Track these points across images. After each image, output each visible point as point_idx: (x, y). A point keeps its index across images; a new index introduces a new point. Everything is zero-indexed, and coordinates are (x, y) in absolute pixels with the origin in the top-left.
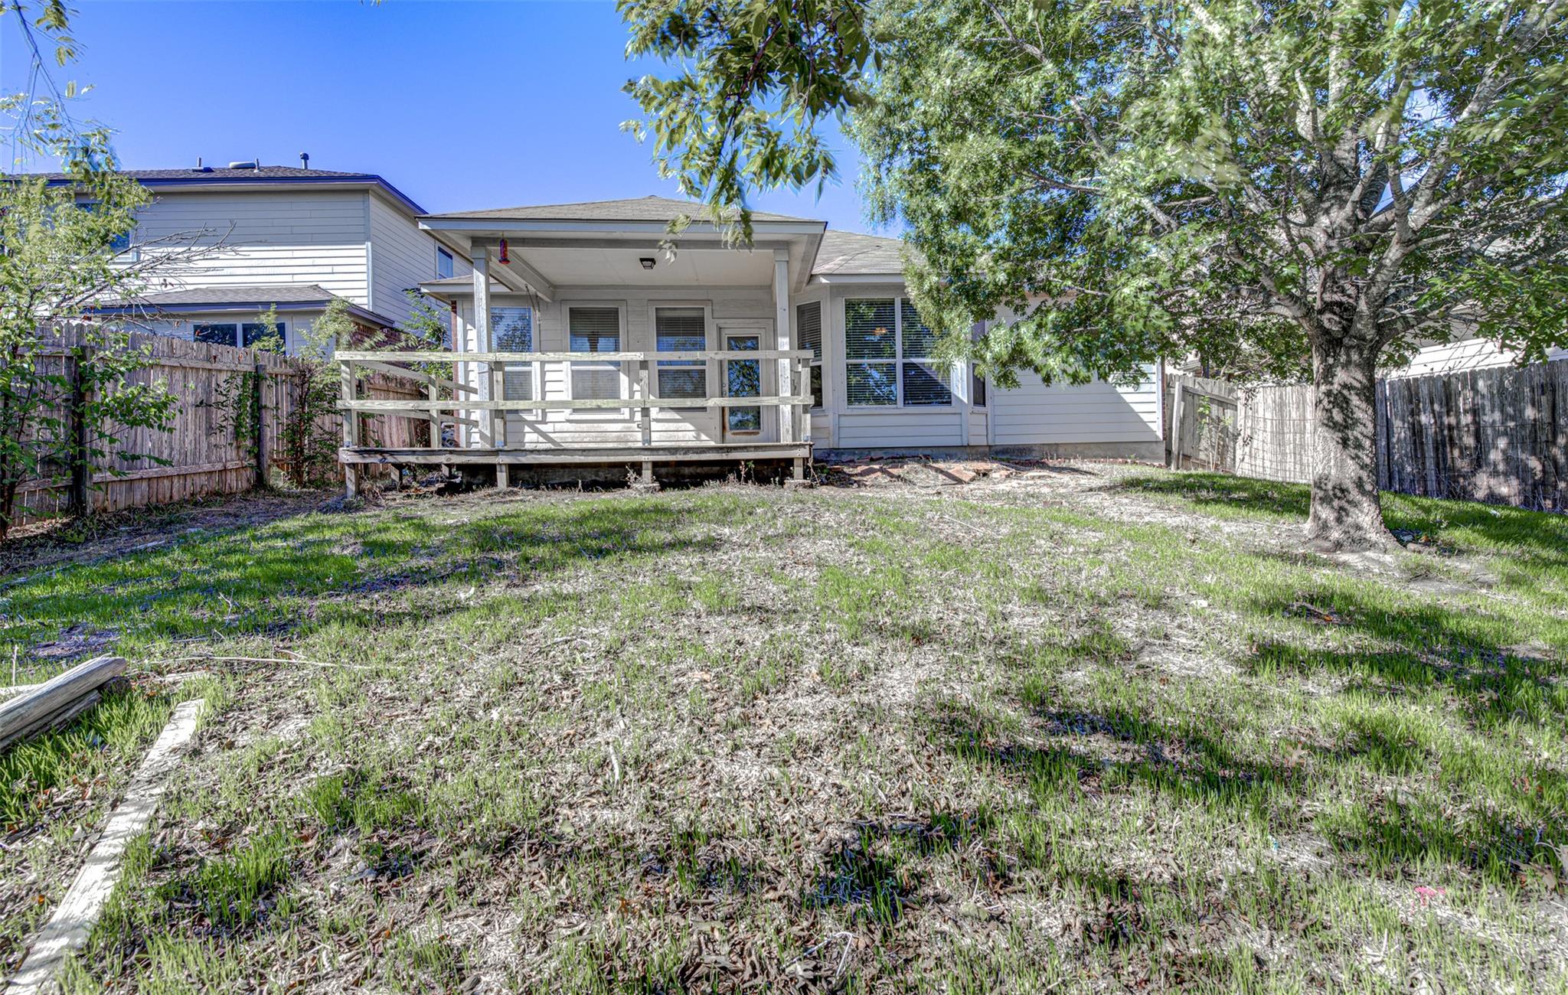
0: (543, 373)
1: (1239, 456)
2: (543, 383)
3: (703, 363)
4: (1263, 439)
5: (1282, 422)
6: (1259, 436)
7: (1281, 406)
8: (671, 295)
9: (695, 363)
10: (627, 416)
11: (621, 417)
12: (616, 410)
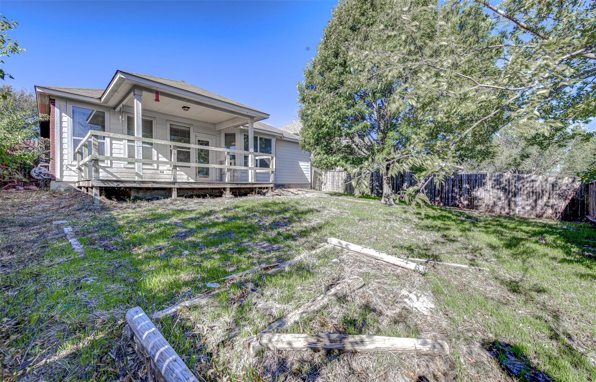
0: (111, 144)
1: (323, 187)
2: (111, 149)
3: (189, 148)
4: (329, 184)
5: (334, 180)
6: (328, 183)
7: (333, 176)
8: (177, 120)
9: (185, 148)
10: (156, 168)
11: (153, 168)
12: (151, 164)
